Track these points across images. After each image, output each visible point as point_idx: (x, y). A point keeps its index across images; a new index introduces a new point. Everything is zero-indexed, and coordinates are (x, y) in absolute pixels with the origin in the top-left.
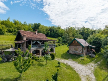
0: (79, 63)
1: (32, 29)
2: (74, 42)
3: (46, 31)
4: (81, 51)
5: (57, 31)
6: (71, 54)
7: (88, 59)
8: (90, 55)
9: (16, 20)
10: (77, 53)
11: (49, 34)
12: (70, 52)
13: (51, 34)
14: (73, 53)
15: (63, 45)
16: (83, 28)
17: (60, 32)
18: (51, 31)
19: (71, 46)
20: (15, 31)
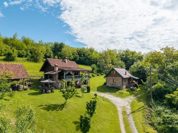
0: (117, 96)
1: (52, 52)
2: (112, 73)
3: (73, 54)
4: (121, 83)
5: (89, 55)
6: (108, 87)
7: (128, 93)
8: (131, 87)
9: (26, 37)
10: (116, 86)
11: (78, 59)
12: (108, 84)
13: (80, 59)
14: (111, 86)
15: (98, 75)
16: (127, 51)
17: (94, 56)
18: (80, 55)
19: (109, 77)
20: (27, 54)
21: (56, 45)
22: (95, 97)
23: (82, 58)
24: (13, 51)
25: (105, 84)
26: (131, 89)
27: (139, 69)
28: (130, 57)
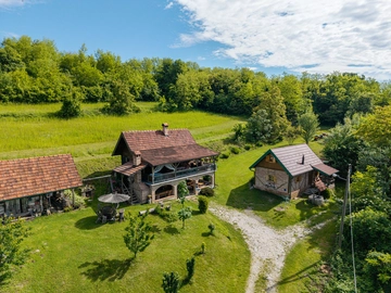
0: (267, 223)
1: (156, 84)
2: (267, 160)
3: (201, 89)
4: (286, 186)
5: (238, 89)
7: (298, 212)
8: (311, 197)
10: (274, 191)
11: (211, 101)
13: (215, 100)
14: (263, 188)
15: (248, 149)
18: (215, 88)
19: (261, 169)
20: (105, 94)
21: (166, 65)
22: (209, 230)
23: (222, 97)
24: (74, 95)
25: (252, 181)
26: (309, 202)
27: (346, 143)
28: (340, 93)
